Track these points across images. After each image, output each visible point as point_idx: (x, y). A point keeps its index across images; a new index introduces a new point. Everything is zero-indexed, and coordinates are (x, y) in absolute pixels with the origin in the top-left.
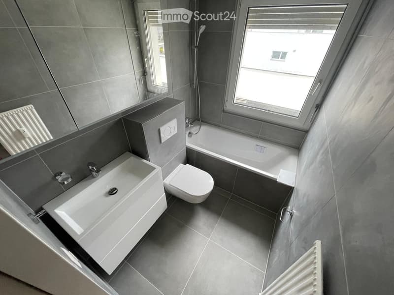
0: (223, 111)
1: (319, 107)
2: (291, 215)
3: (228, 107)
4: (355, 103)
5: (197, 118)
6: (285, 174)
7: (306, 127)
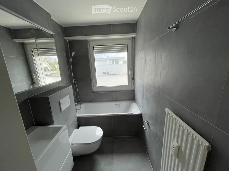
0: (93, 92)
1: (133, 79)
2: (148, 124)
3: (95, 90)
4: (146, 66)
5: (79, 100)
6: (135, 110)
7: (132, 89)
